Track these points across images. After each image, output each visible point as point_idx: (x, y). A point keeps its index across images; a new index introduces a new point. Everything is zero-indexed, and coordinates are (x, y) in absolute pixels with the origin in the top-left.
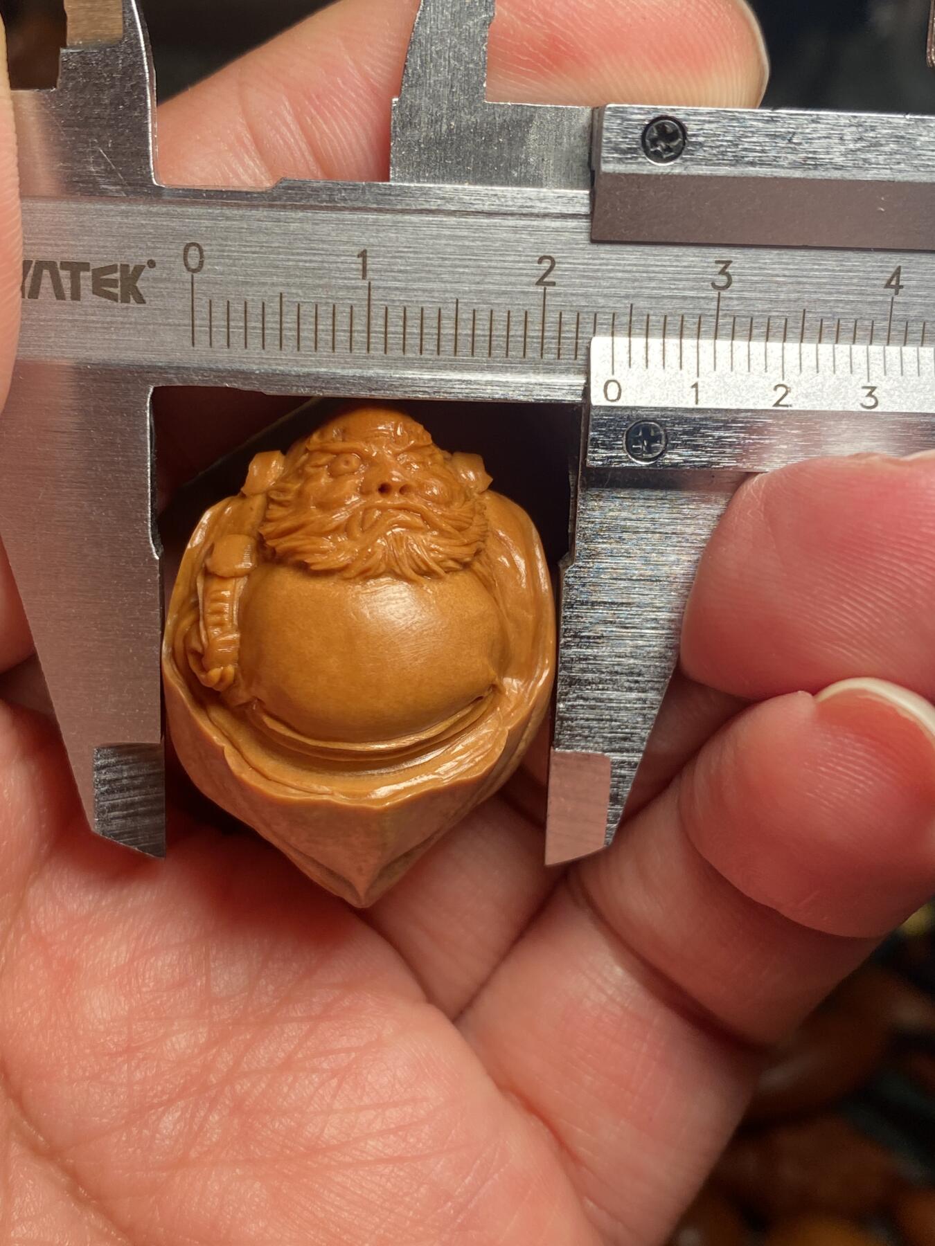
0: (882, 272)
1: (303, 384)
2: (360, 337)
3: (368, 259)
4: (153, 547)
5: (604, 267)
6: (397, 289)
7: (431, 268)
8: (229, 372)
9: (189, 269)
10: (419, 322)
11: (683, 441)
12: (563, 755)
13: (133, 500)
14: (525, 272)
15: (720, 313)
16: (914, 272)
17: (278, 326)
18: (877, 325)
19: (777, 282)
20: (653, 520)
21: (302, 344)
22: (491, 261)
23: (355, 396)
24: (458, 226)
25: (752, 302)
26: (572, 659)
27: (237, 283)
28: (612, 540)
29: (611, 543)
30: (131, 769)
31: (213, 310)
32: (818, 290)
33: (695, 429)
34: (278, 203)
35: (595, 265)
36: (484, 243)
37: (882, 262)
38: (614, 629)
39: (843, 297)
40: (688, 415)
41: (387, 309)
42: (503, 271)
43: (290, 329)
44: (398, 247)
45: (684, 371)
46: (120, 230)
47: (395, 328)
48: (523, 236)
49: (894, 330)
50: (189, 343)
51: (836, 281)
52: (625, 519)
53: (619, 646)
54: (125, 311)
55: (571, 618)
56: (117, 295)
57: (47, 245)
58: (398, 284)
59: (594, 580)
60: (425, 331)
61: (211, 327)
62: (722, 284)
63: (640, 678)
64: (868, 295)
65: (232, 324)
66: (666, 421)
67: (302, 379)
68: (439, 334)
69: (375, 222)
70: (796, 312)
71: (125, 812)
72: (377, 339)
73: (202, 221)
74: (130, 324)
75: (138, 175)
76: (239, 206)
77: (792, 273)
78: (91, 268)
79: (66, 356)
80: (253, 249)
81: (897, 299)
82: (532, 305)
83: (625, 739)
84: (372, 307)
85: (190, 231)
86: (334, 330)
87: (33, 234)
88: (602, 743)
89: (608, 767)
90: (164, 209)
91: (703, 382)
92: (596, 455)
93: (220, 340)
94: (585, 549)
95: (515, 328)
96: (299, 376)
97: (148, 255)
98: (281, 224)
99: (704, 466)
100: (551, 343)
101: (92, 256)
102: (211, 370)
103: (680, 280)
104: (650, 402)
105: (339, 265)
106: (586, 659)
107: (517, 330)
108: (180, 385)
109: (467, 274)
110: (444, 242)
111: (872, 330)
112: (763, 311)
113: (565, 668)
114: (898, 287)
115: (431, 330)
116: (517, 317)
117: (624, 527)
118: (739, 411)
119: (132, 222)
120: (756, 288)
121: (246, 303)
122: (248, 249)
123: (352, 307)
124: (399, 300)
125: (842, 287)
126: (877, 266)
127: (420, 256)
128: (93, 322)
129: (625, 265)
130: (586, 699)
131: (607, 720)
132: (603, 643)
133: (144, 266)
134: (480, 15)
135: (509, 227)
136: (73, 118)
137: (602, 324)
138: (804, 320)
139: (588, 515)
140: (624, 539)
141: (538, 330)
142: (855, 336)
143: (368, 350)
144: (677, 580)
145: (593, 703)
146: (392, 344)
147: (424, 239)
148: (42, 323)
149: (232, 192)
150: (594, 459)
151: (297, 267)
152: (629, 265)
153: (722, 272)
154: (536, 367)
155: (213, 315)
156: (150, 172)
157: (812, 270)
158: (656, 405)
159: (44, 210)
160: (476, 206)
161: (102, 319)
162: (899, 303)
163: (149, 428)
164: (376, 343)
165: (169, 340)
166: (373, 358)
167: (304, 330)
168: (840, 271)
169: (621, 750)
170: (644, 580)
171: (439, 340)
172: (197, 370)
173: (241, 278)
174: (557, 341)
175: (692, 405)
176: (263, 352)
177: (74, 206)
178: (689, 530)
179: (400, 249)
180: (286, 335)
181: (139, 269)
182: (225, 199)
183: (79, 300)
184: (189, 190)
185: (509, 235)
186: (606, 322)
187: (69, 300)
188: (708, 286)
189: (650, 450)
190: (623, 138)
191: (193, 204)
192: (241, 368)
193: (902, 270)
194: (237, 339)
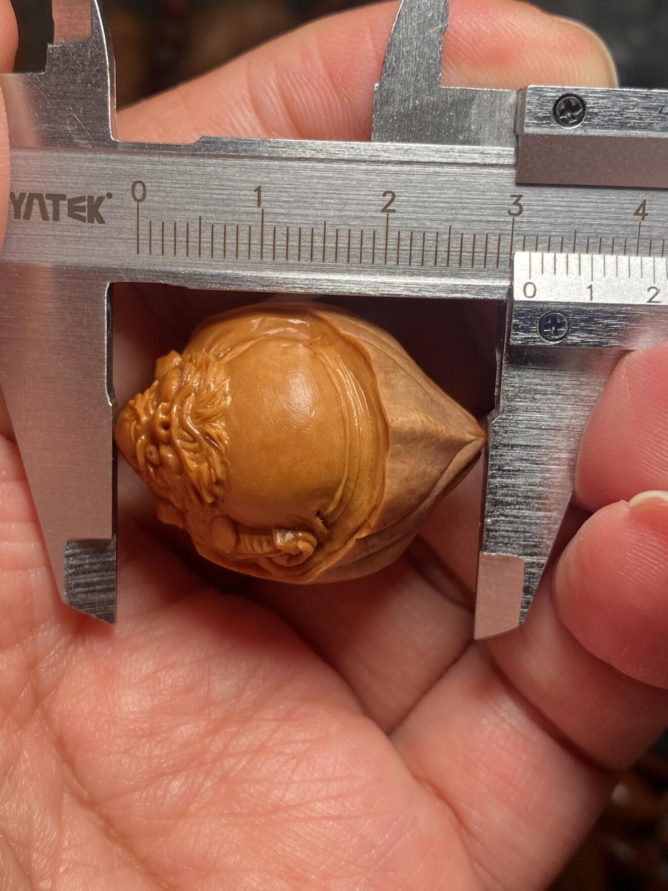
0: (632, 204)
1: (215, 281)
2: (255, 248)
3: (262, 193)
4: (108, 396)
5: (431, 199)
6: (282, 214)
7: (307, 200)
8: (163, 272)
9: (135, 199)
10: (297, 237)
11: (581, 327)
12: (489, 557)
13: (94, 363)
14: (374, 202)
15: (514, 233)
16: (655, 204)
17: (198, 240)
18: (629, 242)
19: (555, 211)
20: (557, 385)
21: (215, 253)
22: (349, 194)
23: (252, 291)
24: (326, 170)
25: (537, 225)
26: (497, 486)
27: (169, 209)
28: (527, 400)
29: (526, 402)
30: (91, 557)
31: (152, 228)
32: (586, 217)
33: (590, 318)
34: (199, 153)
35: (424, 198)
36: (344, 182)
37: (632, 196)
38: (528, 465)
39: (604, 222)
40: (585, 308)
41: (275, 228)
42: (358, 201)
43: (206, 242)
44: (283, 184)
45: (582, 277)
46: (88, 171)
47: (281, 242)
48: (372, 177)
49: (642, 246)
50: (134, 252)
51: (598, 210)
52: (537, 385)
53: (531, 477)
54: (90, 229)
55: (496, 456)
56: (85, 217)
57: (37, 181)
58: (283, 211)
59: (513, 429)
60: (302, 244)
61: (150, 241)
62: (516, 212)
63: (546, 502)
64: (622, 220)
65: (165, 238)
66: (569, 312)
67: (215, 278)
68: (312, 247)
69: (267, 167)
70: (570, 232)
71: (87, 589)
72: (268, 249)
73: (145, 166)
74: (94, 237)
75: (100, 132)
76: (171, 155)
77: (566, 204)
78: (67, 198)
79: (49, 260)
80: (181, 185)
81: (643, 223)
82: (379, 226)
83: (535, 546)
84: (264, 227)
85: (137, 172)
86: (237, 243)
87: (27, 174)
88: (518, 548)
89: (522, 566)
90: (118, 157)
91: (596, 284)
92: (517, 336)
93: (157, 250)
94: (508, 406)
95: (367, 243)
96: (212, 276)
97: (107, 189)
98: (201, 167)
99: (596, 345)
100: (392, 253)
101: (68, 189)
102: (150, 271)
103: (485, 209)
104: (557, 298)
105: (241, 197)
106: (506, 487)
107: (368, 244)
108: (129, 281)
109: (333, 204)
110: (315, 181)
111: (625, 245)
112: (545, 232)
113: (491, 493)
114: (644, 215)
115: (306, 244)
116: (368, 235)
117: (535, 390)
118: (622, 305)
119: (96, 166)
120: (540, 215)
121: (175, 224)
122: (177, 186)
123: (250, 227)
124: (284, 222)
125: (603, 215)
126: (629, 200)
127: (299, 191)
128: (68, 236)
129: (445, 198)
130: (506, 516)
131: (522, 532)
132: (519, 475)
133: (104, 197)
134: (438, 26)
135: (362, 170)
136: (56, 93)
137: (429, 240)
138: (575, 238)
139: (510, 381)
140: (536, 399)
141: (383, 244)
142: (613, 250)
143: (262, 257)
144: (575, 430)
145: (511, 519)
146: (279, 253)
147: (301, 179)
148: (32, 237)
149: (166, 145)
150: (515, 340)
151: (211, 199)
152: (449, 198)
153: (516, 203)
154: (381, 271)
155: (152, 232)
156: (109, 131)
157: (581, 202)
158: (561, 301)
159: (35, 157)
160: (338, 156)
161: (74, 234)
162: (645, 226)
163: (106, 312)
164: (267, 252)
165: (121, 250)
166: (265, 263)
167: (216, 243)
168: (602, 203)
169: (531, 555)
170: (550, 429)
171: (312, 250)
172: (141, 271)
173: (172, 206)
174: (396, 252)
175: (588, 300)
176: (187, 258)
177: (55, 154)
178: (584, 393)
179: (285, 186)
180: (203, 247)
181: (101, 199)
182: (161, 150)
183: (59, 221)
184: (136, 143)
185: (362, 176)
186: (432, 238)
187: (51, 221)
188: (505, 213)
189: (556, 333)
190: (540, 109)
191: (139, 153)
192: (172, 270)
193: (647, 202)
194: (169, 250)
